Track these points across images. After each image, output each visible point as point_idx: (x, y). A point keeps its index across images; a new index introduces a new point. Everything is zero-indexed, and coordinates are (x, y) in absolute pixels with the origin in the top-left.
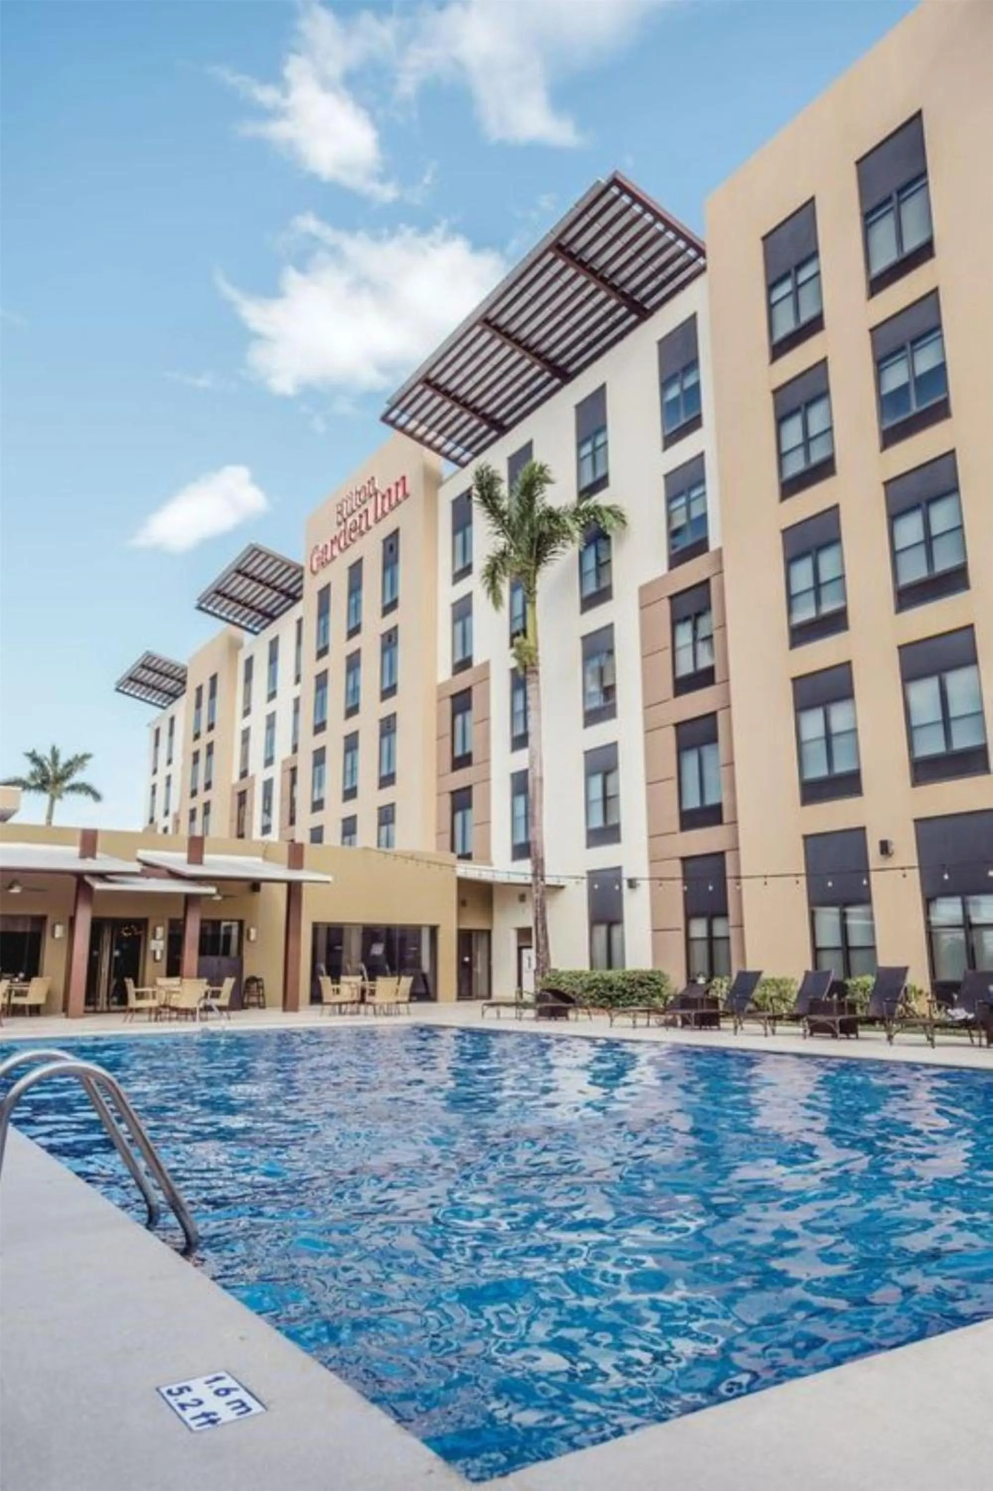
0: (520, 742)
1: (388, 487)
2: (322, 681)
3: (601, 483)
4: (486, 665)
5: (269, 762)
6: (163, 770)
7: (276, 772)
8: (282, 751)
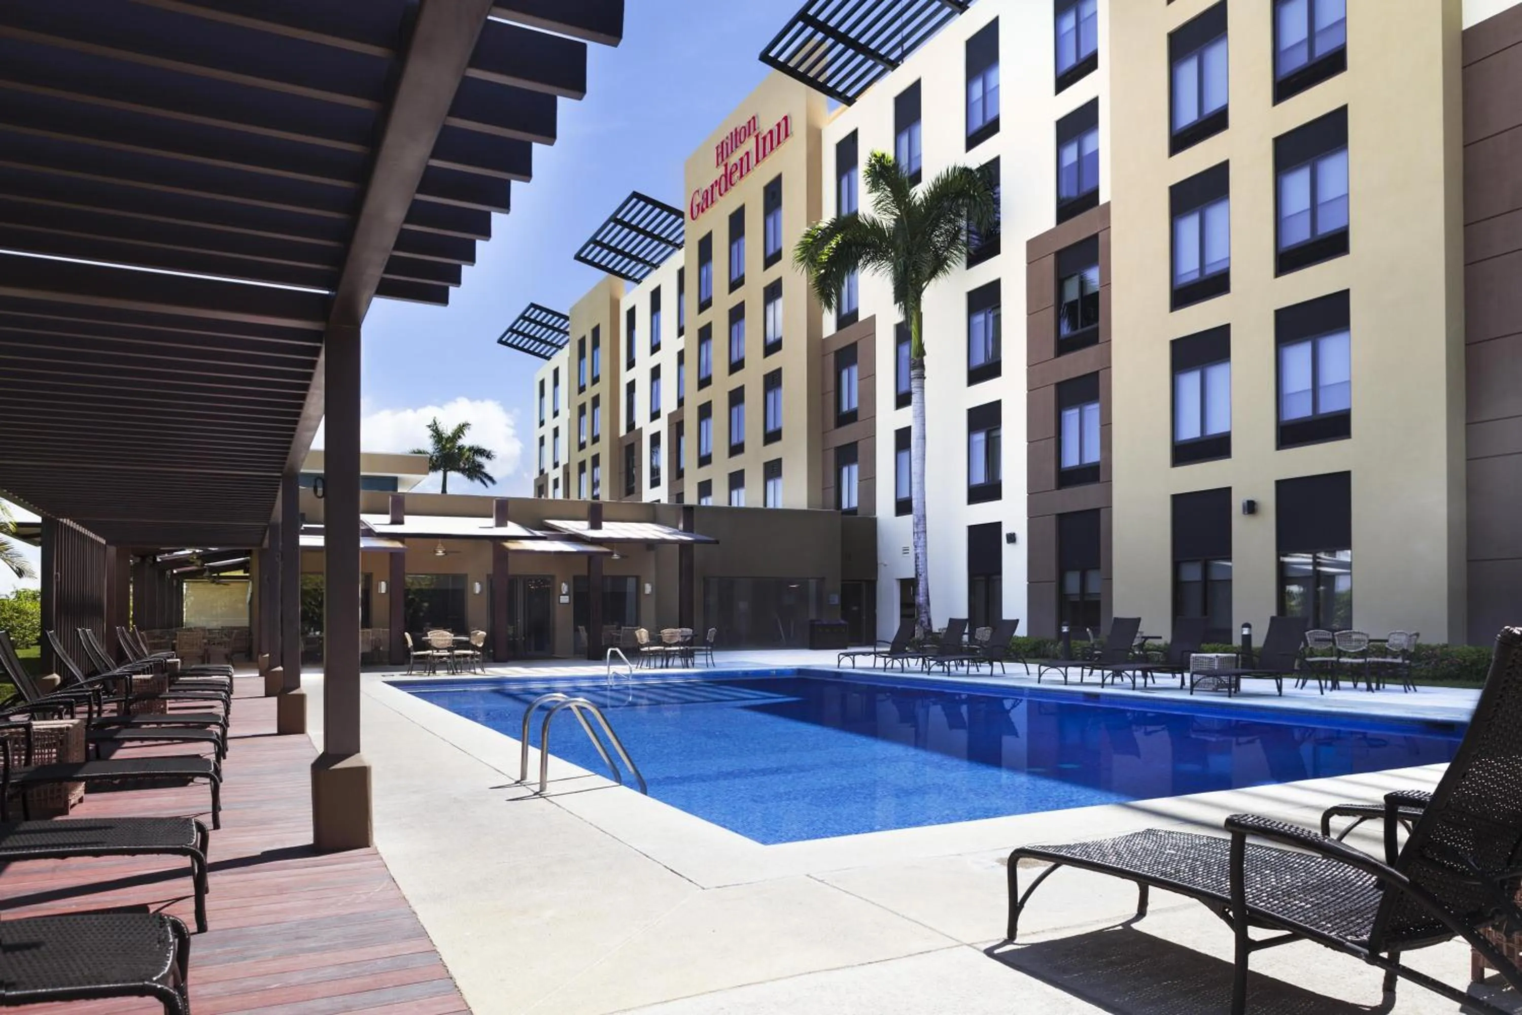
0: (903, 400)
1: (770, 128)
2: (705, 334)
3: (992, 127)
4: (872, 320)
5: (655, 415)
6: (550, 423)
7: (662, 425)
8: (668, 405)
